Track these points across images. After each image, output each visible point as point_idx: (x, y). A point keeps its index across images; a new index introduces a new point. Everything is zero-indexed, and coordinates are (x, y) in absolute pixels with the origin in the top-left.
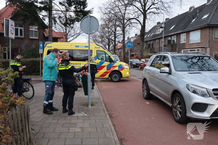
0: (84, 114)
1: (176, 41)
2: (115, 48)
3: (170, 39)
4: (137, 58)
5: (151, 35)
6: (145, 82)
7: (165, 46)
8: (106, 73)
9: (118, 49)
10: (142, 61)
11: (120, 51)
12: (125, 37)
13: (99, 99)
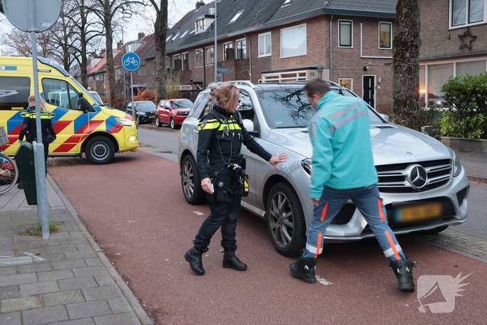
0: (35, 257)
1: (247, 52)
2: (84, 71)
3: (231, 46)
4: (148, 97)
5: (182, 36)
6: (188, 160)
7: (220, 65)
8: (73, 140)
9: (94, 75)
10: (162, 106)
11: (98, 79)
12: (112, 40)
13: (65, 212)
